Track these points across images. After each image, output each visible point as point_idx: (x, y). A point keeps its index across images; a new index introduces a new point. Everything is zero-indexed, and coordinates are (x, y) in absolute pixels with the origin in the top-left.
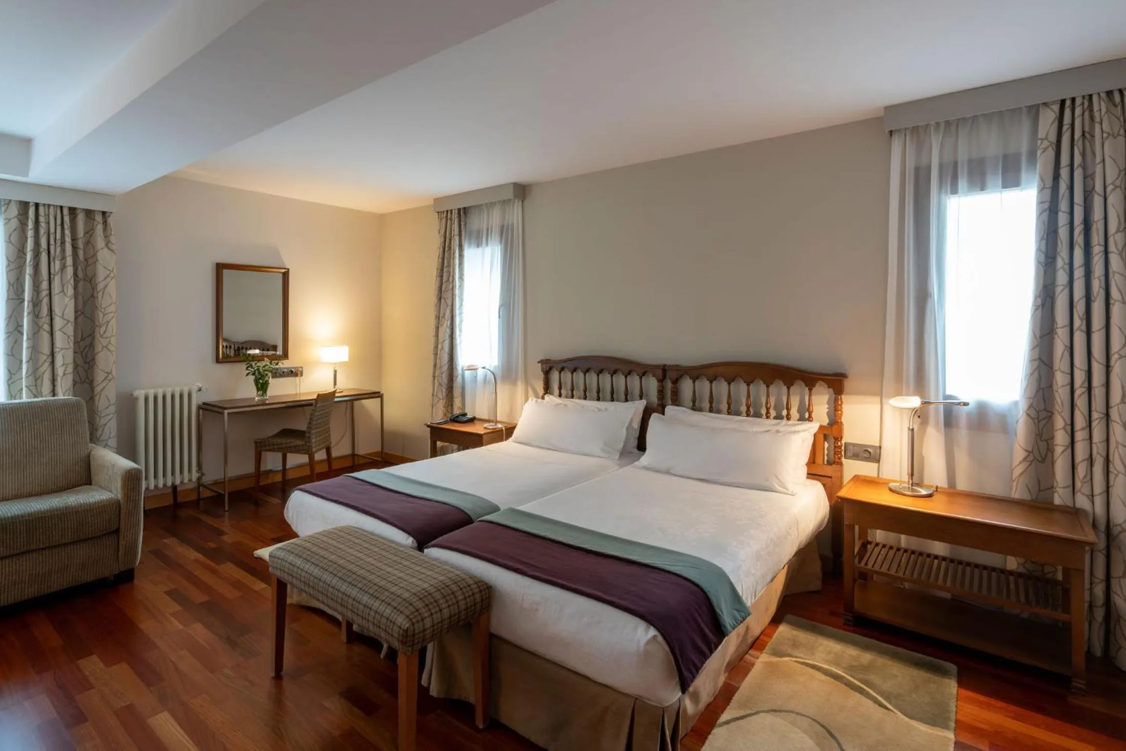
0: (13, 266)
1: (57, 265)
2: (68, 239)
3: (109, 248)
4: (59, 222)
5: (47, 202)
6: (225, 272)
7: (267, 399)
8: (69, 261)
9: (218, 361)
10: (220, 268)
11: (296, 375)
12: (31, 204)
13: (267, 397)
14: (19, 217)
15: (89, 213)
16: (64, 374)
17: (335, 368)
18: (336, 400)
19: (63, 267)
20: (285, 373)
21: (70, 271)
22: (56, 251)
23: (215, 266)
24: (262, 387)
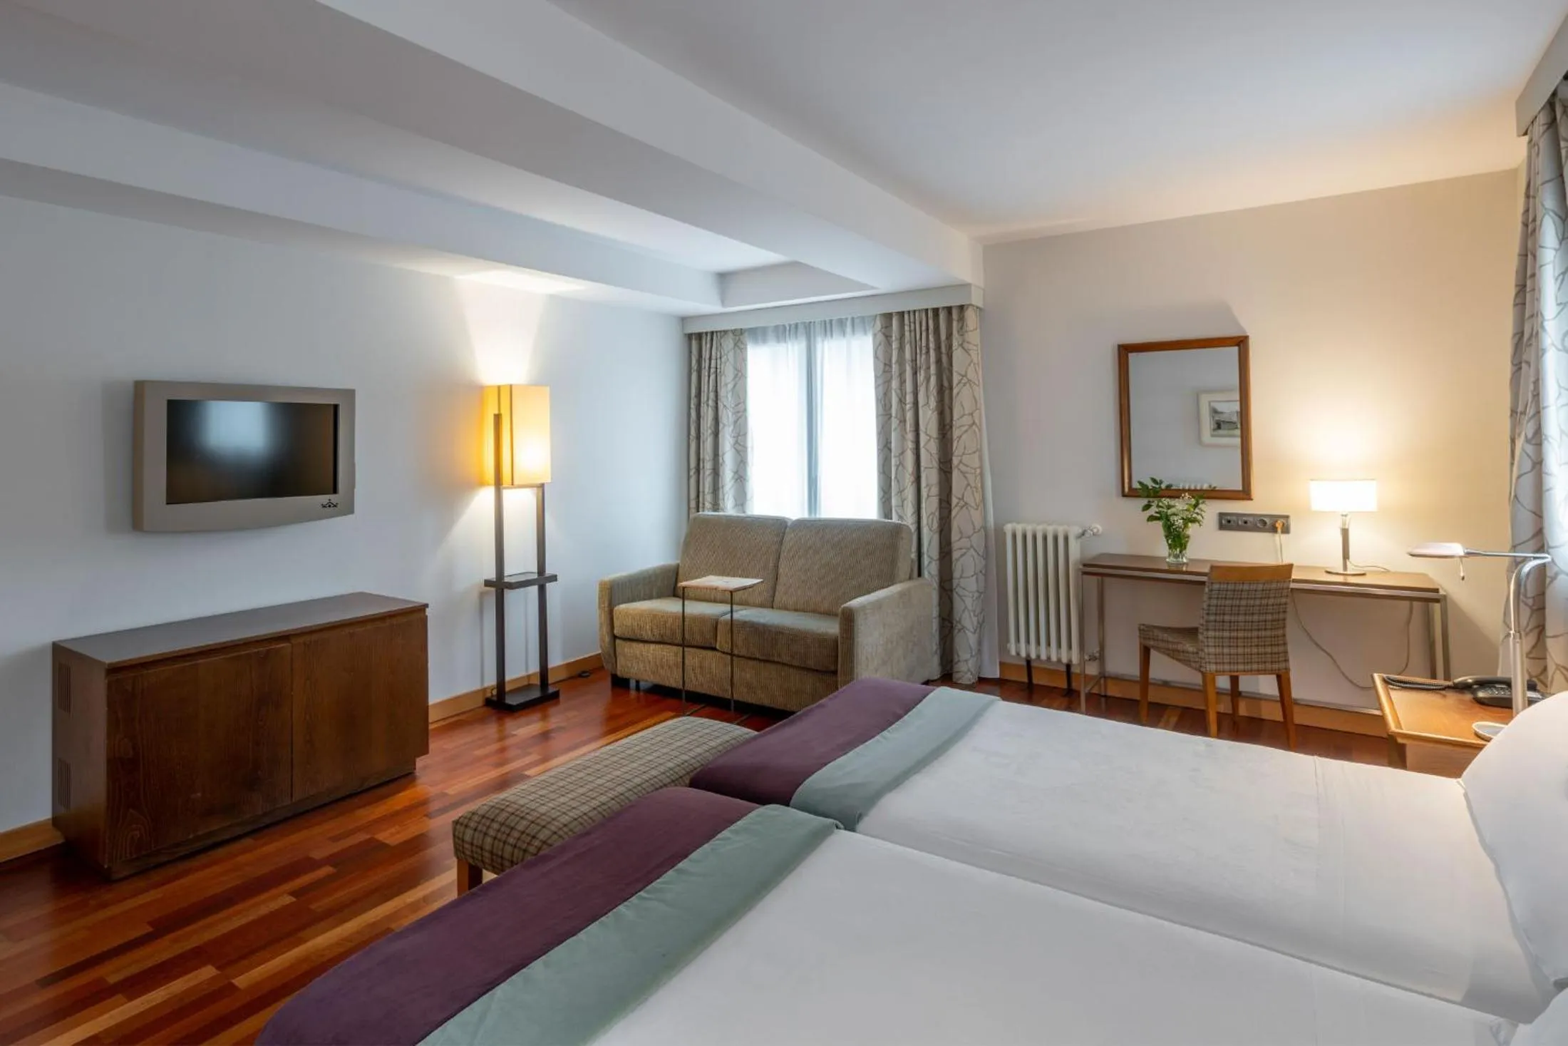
0: (880, 381)
1: (921, 377)
2: (932, 345)
3: (963, 348)
4: (924, 328)
5: (911, 308)
6: (1133, 357)
7: (1184, 564)
8: (933, 369)
9: (1124, 495)
10: (1125, 351)
11: (1274, 530)
12: (894, 314)
13: (1185, 560)
14: (883, 330)
15: (949, 310)
16: (928, 496)
17: (1344, 524)
18: (1293, 585)
19: (928, 379)
20: (1249, 524)
21: (933, 380)
22: (921, 360)
23: (1117, 347)
24: (1177, 539)
